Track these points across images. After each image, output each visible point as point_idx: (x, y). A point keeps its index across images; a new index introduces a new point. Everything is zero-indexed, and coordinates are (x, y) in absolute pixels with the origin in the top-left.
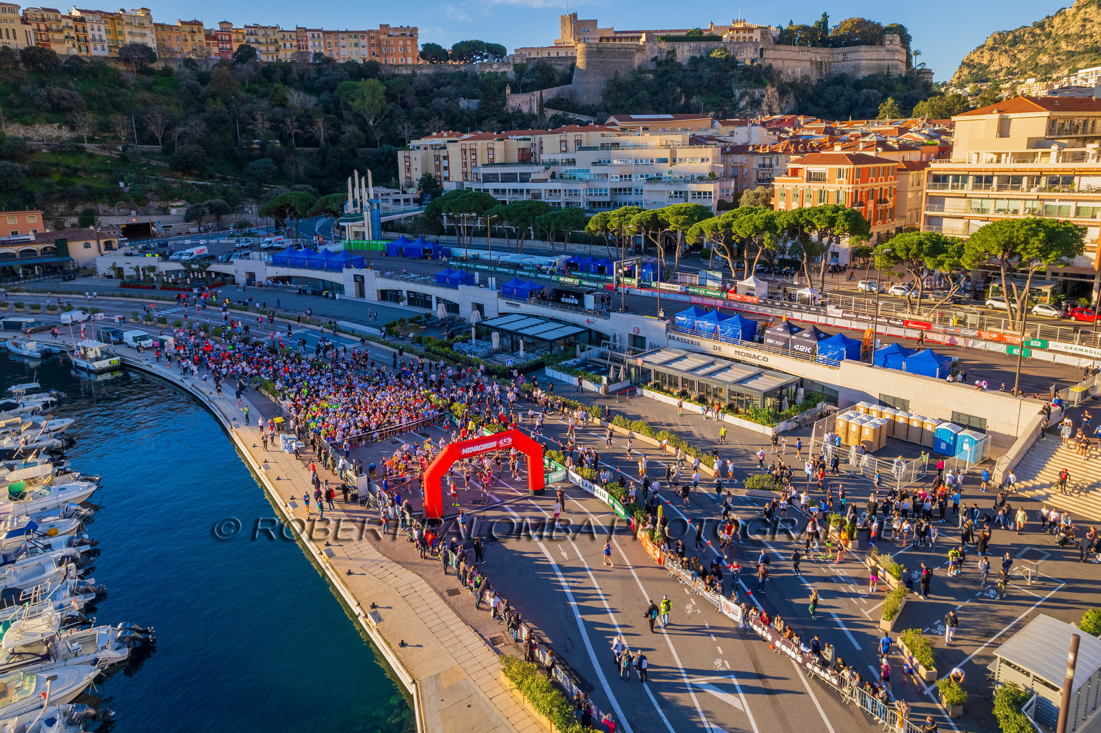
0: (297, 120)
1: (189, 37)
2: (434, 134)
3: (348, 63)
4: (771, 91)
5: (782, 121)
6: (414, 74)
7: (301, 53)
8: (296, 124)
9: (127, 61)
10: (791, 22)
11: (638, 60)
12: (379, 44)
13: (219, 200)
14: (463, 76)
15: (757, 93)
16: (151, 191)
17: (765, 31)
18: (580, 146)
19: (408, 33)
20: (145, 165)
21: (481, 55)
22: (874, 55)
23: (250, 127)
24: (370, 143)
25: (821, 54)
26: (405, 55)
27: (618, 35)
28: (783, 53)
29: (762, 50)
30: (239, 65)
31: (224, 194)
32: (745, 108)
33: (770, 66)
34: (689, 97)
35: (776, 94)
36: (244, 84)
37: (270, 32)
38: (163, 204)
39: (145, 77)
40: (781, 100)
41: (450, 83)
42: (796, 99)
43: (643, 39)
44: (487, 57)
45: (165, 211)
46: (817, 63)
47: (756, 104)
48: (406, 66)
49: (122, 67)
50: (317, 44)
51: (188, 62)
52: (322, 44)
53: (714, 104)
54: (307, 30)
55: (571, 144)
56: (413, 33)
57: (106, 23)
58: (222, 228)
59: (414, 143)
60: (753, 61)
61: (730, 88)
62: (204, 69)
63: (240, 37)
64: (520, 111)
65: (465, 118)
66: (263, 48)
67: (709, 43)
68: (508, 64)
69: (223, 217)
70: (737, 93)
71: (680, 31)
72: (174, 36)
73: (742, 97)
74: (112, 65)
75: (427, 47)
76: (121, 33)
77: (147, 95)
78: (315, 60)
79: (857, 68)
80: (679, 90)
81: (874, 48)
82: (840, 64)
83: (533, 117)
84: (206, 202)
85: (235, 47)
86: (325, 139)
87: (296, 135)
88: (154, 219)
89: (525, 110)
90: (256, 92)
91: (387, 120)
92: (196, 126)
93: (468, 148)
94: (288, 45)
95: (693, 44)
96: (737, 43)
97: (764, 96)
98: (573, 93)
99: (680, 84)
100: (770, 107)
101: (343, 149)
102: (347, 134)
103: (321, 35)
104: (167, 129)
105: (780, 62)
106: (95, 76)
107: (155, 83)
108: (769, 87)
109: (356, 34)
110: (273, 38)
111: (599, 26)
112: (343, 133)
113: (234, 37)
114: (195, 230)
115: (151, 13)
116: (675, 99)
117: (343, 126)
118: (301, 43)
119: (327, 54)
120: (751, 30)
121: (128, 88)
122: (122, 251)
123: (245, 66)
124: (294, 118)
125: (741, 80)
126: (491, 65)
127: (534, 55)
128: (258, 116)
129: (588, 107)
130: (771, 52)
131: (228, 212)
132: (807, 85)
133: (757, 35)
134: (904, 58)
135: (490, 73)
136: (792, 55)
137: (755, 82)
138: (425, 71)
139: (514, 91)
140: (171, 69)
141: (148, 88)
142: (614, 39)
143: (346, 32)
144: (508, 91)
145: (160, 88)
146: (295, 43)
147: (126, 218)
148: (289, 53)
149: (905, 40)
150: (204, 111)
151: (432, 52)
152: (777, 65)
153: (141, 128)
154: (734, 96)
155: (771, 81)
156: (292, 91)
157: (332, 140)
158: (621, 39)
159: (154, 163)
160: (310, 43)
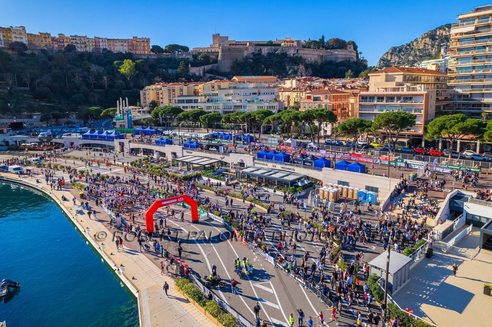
0: (95, 77)
1: (44, 40)
2: (157, 83)
3: (118, 53)
4: (302, 67)
5: (306, 79)
6: (148, 58)
7: (97, 48)
8: (94, 79)
9: (13, 49)
10: (310, 39)
11: (246, 53)
12: (132, 45)
13: (57, 112)
14: (170, 60)
15: (296, 68)
16: (23, 107)
17: (298, 42)
18: (220, 88)
19: (146, 41)
20: (21, 96)
21: (178, 51)
22: (343, 53)
23: (73, 80)
24: (128, 88)
25: (322, 52)
26: (144, 50)
27: (237, 43)
28: (306, 51)
29: (297, 50)
30: (67, 53)
31: (60, 110)
32: (291, 74)
33: (301, 57)
34: (267, 69)
35: (304, 68)
36: (70, 61)
37: (82, 39)
38: (30, 114)
39: (22, 57)
40: (306, 71)
41: (164, 63)
42: (312, 70)
43: (248, 45)
44: (180, 52)
45: (31, 117)
46: (320, 56)
47: (295, 72)
48: (145, 55)
49: (10, 52)
50: (104, 44)
51: (43, 51)
52: (107, 44)
53: (278, 73)
54: (99, 38)
55: (216, 87)
56: (148, 41)
57: (3, 32)
58: (58, 124)
59: (147, 87)
60: (294, 55)
61: (285, 66)
62: (51, 54)
63: (68, 40)
64: (195, 75)
65: (171, 77)
66: (79, 46)
67: (276, 47)
68: (190, 54)
69: (59, 120)
70: (288, 68)
71: (263, 42)
72: (36, 39)
73: (290, 69)
74: (6, 51)
75: (154, 47)
76: (10, 37)
77: (23, 65)
78: (103, 51)
79: (337, 58)
80: (263, 66)
81: (343, 50)
82: (330, 56)
83: (201, 77)
84: (51, 113)
85: (66, 45)
86: (107, 86)
87: (94, 84)
88: (25, 120)
89: (197, 74)
90: (75, 65)
91: (136, 78)
92: (47, 79)
93: (171, 89)
94: (91, 44)
95: (269, 47)
96: (287, 47)
97: (298, 69)
98: (218, 67)
99: (263, 64)
100: (301, 74)
101: (115, 90)
102: (118, 84)
103: (106, 41)
104: (32, 80)
105: (305, 55)
107: (27, 60)
108: (301, 65)
109: (122, 41)
110: (84, 41)
111: (229, 39)
112: (116, 83)
113: (65, 40)
114: (46, 125)
115: (26, 29)
116: (262, 70)
117: (115, 80)
118: (97, 44)
119: (109, 49)
120: (293, 42)
121: (13, 62)
122: (9, 134)
123: (70, 53)
124: (93, 76)
125: (289, 62)
126: (182, 55)
127: (201, 51)
128: (76, 75)
129: (225, 73)
130: (301, 51)
131: (61, 118)
132: (317, 65)
133: (295, 44)
134: (355, 55)
135: (182, 58)
136: (310, 52)
137: (295, 63)
138: (153, 57)
139: (192, 66)
140: (35, 54)
141: (24, 62)
142: (236, 45)
143: (118, 39)
144: (190, 66)
145: (29, 62)
146: (94, 44)
147: (11, 120)
148: (91, 48)
149: (355, 48)
150: (50, 72)
151: (156, 49)
152: (304, 56)
153: (19, 79)
154: (286, 69)
155: (302, 63)
156: (93, 65)
157: (111, 86)
158: (238, 45)
159: (25, 95)
160: (101, 44)
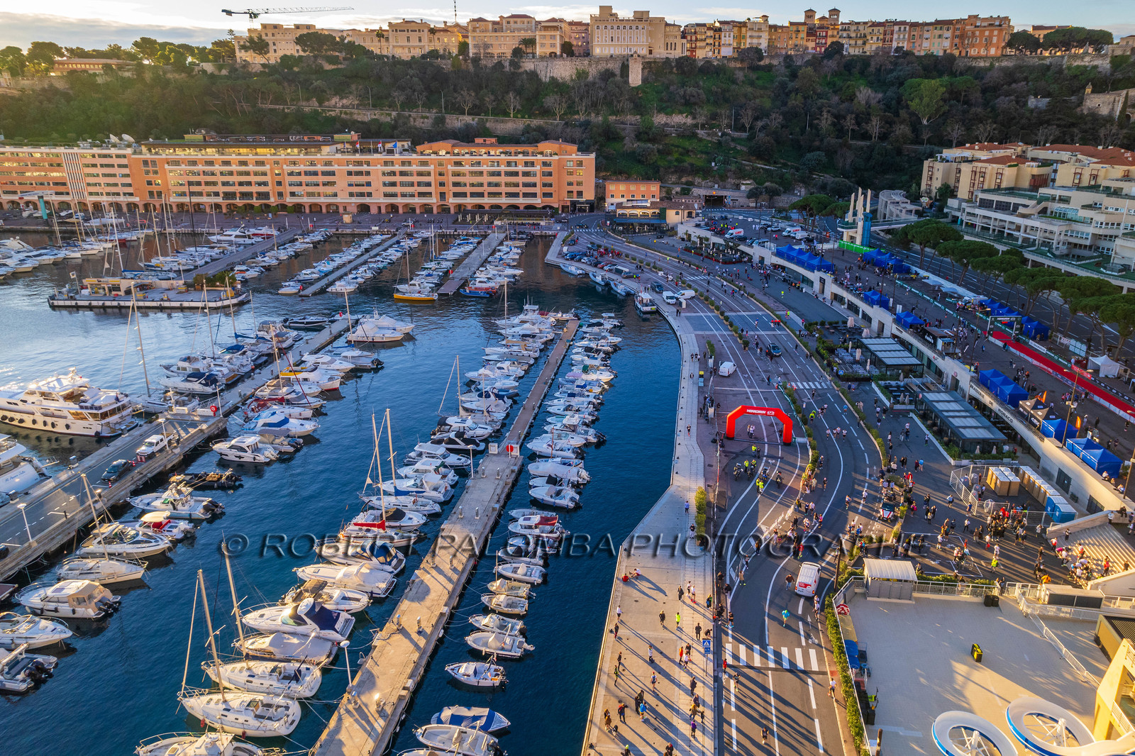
0: (857, 117)
2: (967, 145)
3: (926, 56)
6: (992, 65)
9: (743, 60)
12: (963, 36)
14: (1044, 71)
16: (731, 170)
19: (998, 23)
20: (732, 149)
30: (827, 60)
37: (861, 28)
38: (737, 181)
39: (752, 73)
45: (737, 187)
48: (986, 58)
49: (737, 65)
50: (901, 37)
52: (907, 37)
54: (895, 23)
56: (1004, 22)
57: (735, 30)
63: (835, 33)
66: (853, 42)
68: (1106, 55)
72: (783, 35)
74: (732, 65)
76: (744, 38)
84: (765, 185)
85: (829, 41)
87: (853, 130)
88: (728, 193)
90: (833, 87)
91: (941, 119)
92: (776, 119)
94: (875, 38)
102: (897, 133)
104: (753, 121)
106: (718, 74)
109: (945, 24)
110: (863, 32)
112: (894, 131)
114: (753, 205)
115: (769, 18)
117: (896, 125)
118: (887, 37)
119: (908, 48)
121: (737, 84)
124: (855, 114)
135: (1078, 67)
138: (1007, 63)
140: (773, 66)
145: (760, 83)
146: (881, 37)
150: (785, 105)
153: (737, 120)
156: (863, 87)
159: (739, 148)
